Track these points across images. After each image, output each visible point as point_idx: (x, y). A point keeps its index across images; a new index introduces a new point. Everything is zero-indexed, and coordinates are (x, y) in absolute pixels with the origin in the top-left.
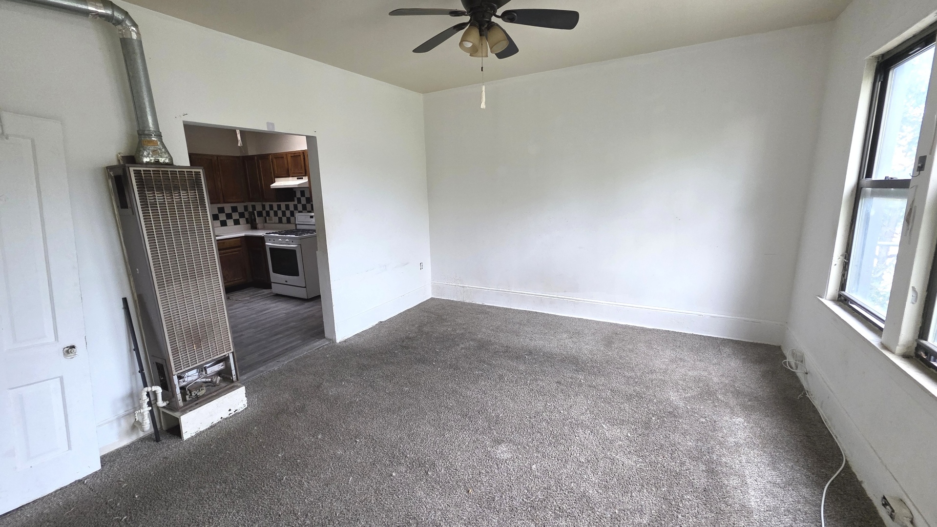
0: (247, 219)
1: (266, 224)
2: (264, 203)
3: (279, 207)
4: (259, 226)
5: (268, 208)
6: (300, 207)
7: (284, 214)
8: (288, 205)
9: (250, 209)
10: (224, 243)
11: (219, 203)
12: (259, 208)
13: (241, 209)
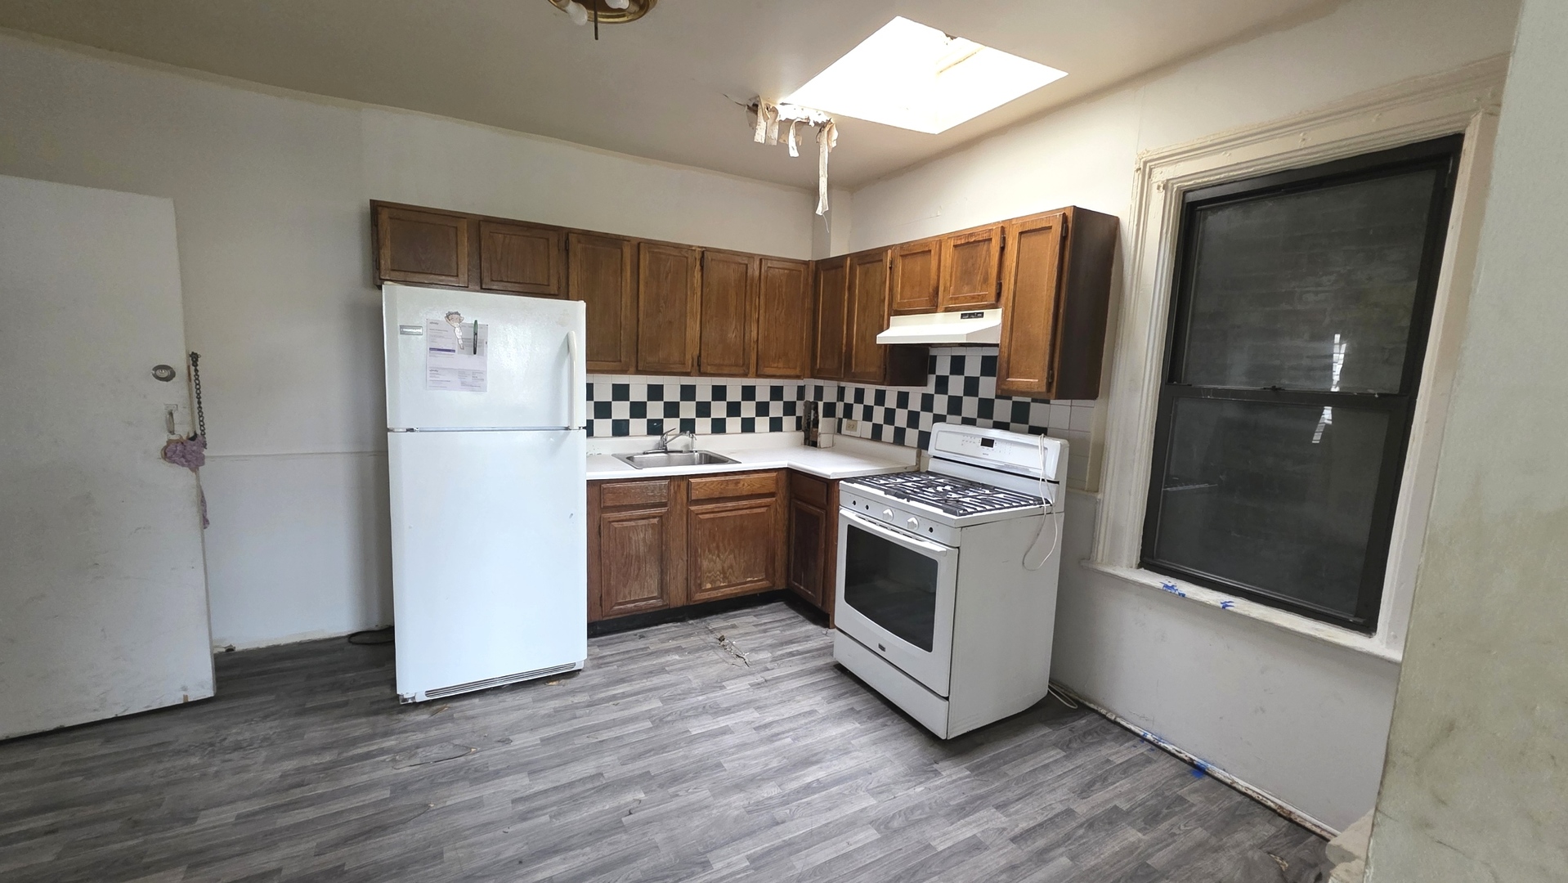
0: (799, 419)
1: (838, 438)
2: (843, 384)
3: (880, 398)
4: (823, 439)
5: (849, 397)
6: (941, 404)
7: (890, 416)
8: (907, 394)
9: (810, 396)
10: (737, 482)
11: (745, 375)
12: (830, 395)
13: (790, 395)
